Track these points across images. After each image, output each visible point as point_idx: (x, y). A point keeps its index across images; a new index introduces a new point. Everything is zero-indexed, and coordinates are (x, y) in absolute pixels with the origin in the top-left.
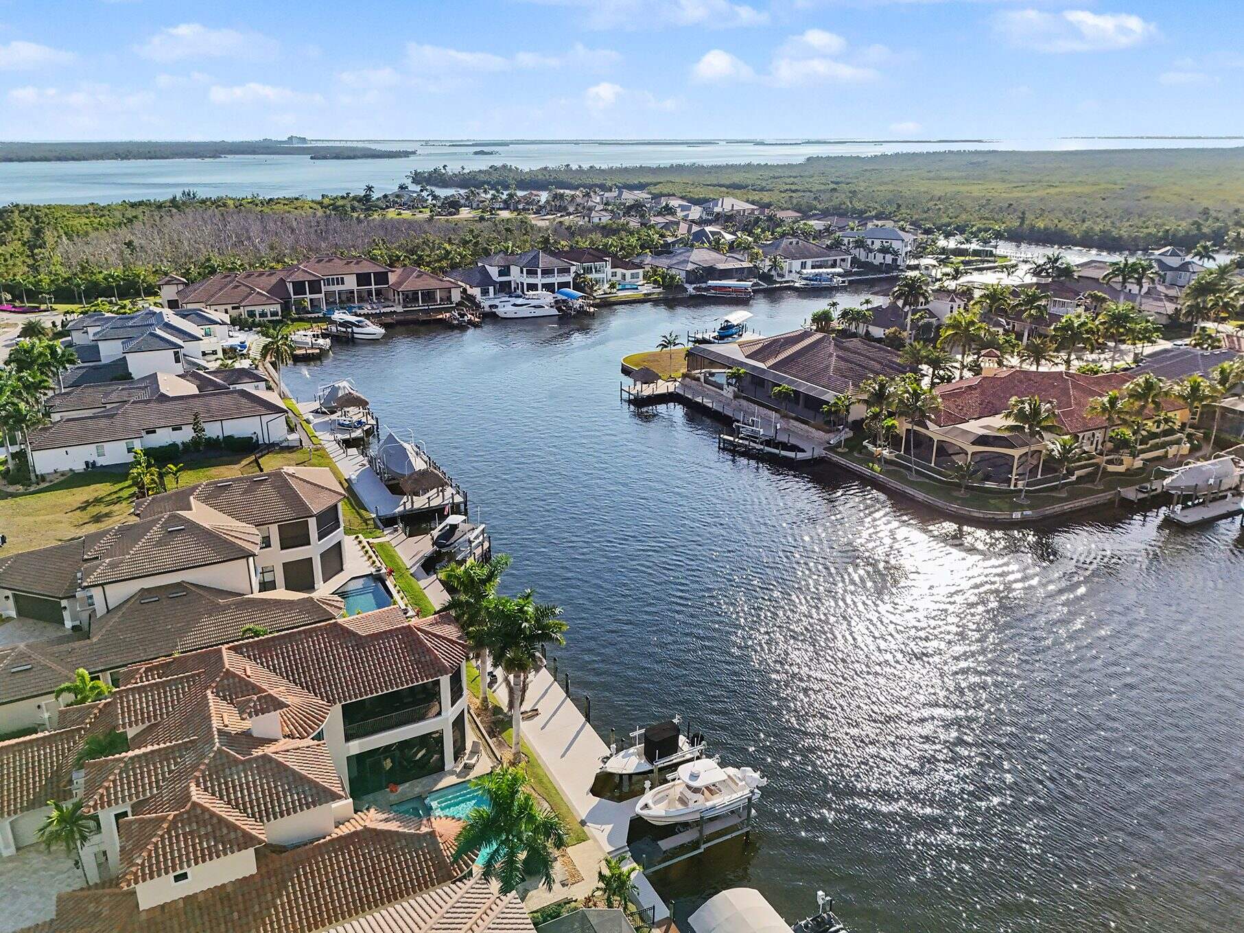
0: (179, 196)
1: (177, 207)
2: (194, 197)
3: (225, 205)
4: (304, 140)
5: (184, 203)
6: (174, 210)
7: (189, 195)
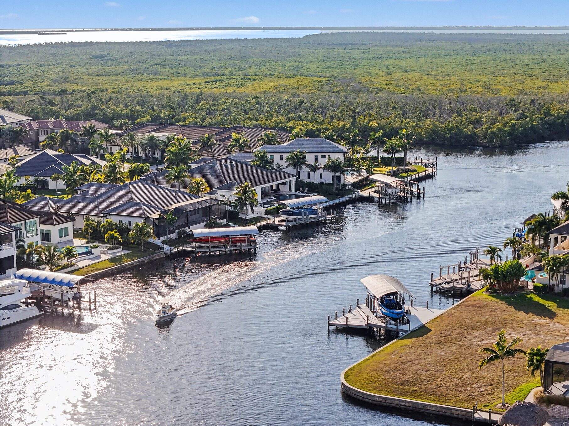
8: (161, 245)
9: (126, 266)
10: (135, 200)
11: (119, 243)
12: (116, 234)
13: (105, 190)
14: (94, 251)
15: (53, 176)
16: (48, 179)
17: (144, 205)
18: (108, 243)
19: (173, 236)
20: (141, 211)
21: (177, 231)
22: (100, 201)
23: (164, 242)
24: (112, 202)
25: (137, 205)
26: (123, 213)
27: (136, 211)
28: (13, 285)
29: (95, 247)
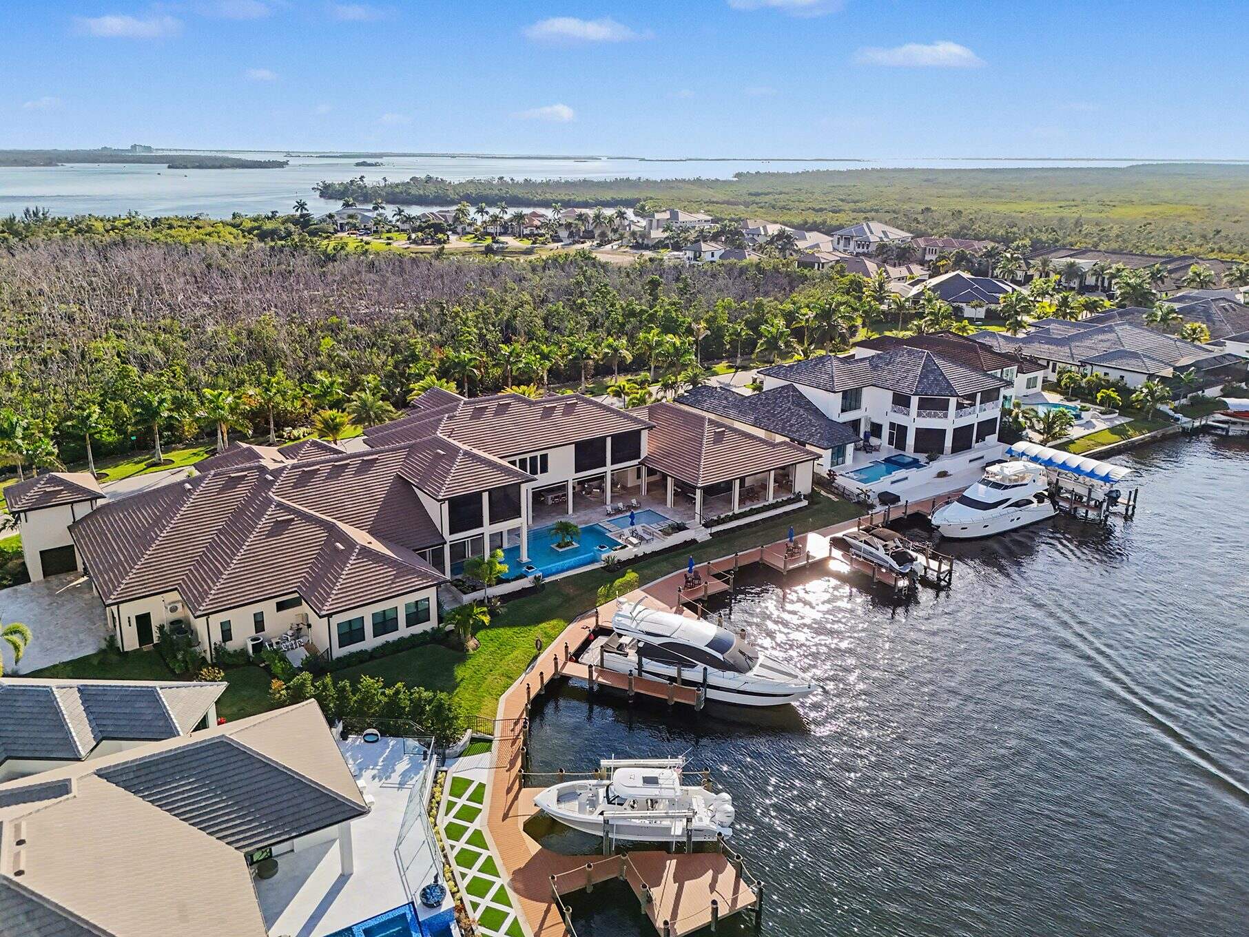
0: (19, 216)
1: (16, 234)
2: (45, 218)
3: (90, 229)
4: (149, 149)
5: (27, 227)
6: (13, 240)
7: (36, 214)
8: (1171, 413)
9: (1137, 441)
10: (1127, 348)
11: (1116, 406)
12: (1114, 395)
13: (1074, 331)
14: (1084, 414)
15: (974, 303)
16: (964, 305)
17: (1145, 356)
18: (1101, 404)
19: (1184, 401)
20: (1141, 364)
21: (1189, 395)
22: (1073, 344)
23: (1175, 410)
24: (1091, 348)
25: (1134, 355)
26: (1113, 364)
27: (1133, 364)
28: (1028, 471)
29: (1083, 409)
